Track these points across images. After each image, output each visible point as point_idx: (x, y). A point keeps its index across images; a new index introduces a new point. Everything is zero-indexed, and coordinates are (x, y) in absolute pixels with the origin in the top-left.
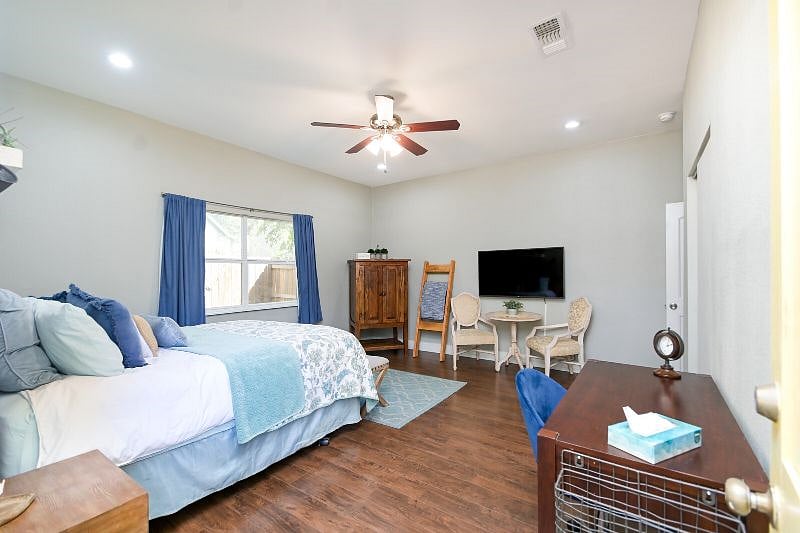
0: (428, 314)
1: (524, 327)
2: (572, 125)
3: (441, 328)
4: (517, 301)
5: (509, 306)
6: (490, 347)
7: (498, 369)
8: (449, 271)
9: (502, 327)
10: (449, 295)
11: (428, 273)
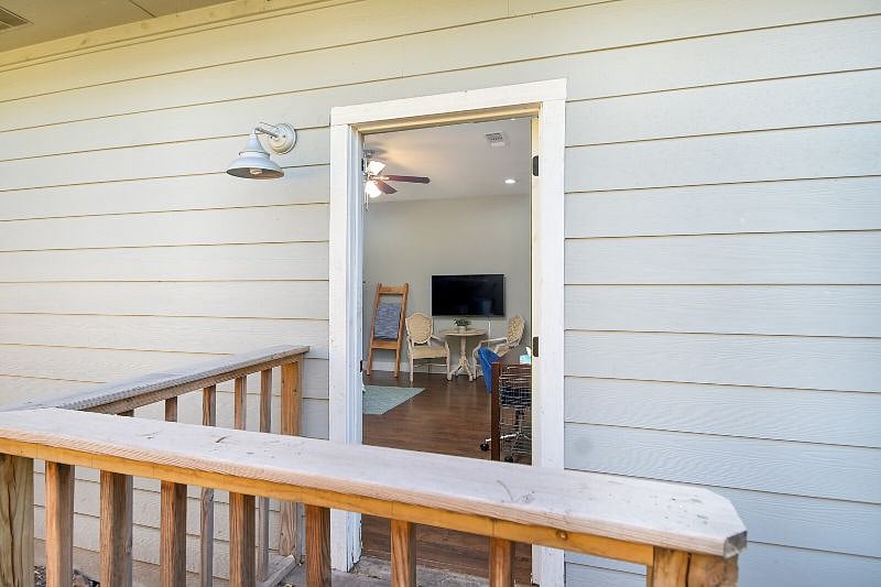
0: (382, 334)
1: (473, 340)
2: (510, 181)
3: (396, 345)
4: (465, 319)
5: (459, 323)
6: (443, 360)
7: (449, 377)
8: (404, 293)
9: (453, 341)
10: (403, 316)
11: (381, 295)
